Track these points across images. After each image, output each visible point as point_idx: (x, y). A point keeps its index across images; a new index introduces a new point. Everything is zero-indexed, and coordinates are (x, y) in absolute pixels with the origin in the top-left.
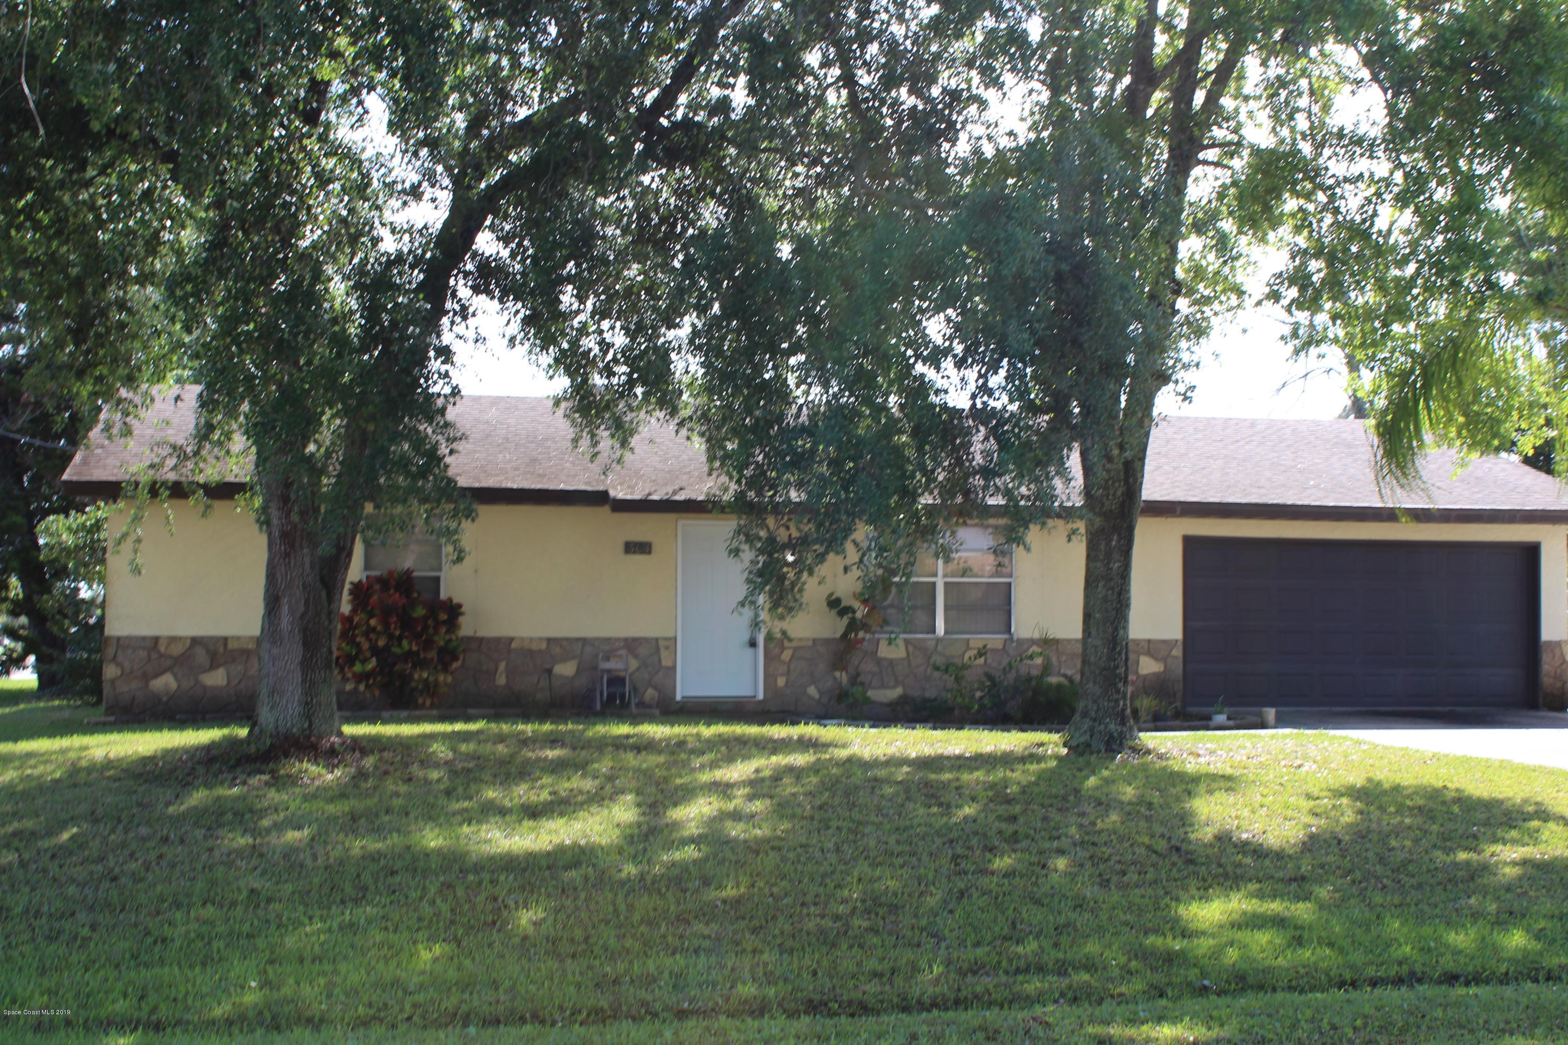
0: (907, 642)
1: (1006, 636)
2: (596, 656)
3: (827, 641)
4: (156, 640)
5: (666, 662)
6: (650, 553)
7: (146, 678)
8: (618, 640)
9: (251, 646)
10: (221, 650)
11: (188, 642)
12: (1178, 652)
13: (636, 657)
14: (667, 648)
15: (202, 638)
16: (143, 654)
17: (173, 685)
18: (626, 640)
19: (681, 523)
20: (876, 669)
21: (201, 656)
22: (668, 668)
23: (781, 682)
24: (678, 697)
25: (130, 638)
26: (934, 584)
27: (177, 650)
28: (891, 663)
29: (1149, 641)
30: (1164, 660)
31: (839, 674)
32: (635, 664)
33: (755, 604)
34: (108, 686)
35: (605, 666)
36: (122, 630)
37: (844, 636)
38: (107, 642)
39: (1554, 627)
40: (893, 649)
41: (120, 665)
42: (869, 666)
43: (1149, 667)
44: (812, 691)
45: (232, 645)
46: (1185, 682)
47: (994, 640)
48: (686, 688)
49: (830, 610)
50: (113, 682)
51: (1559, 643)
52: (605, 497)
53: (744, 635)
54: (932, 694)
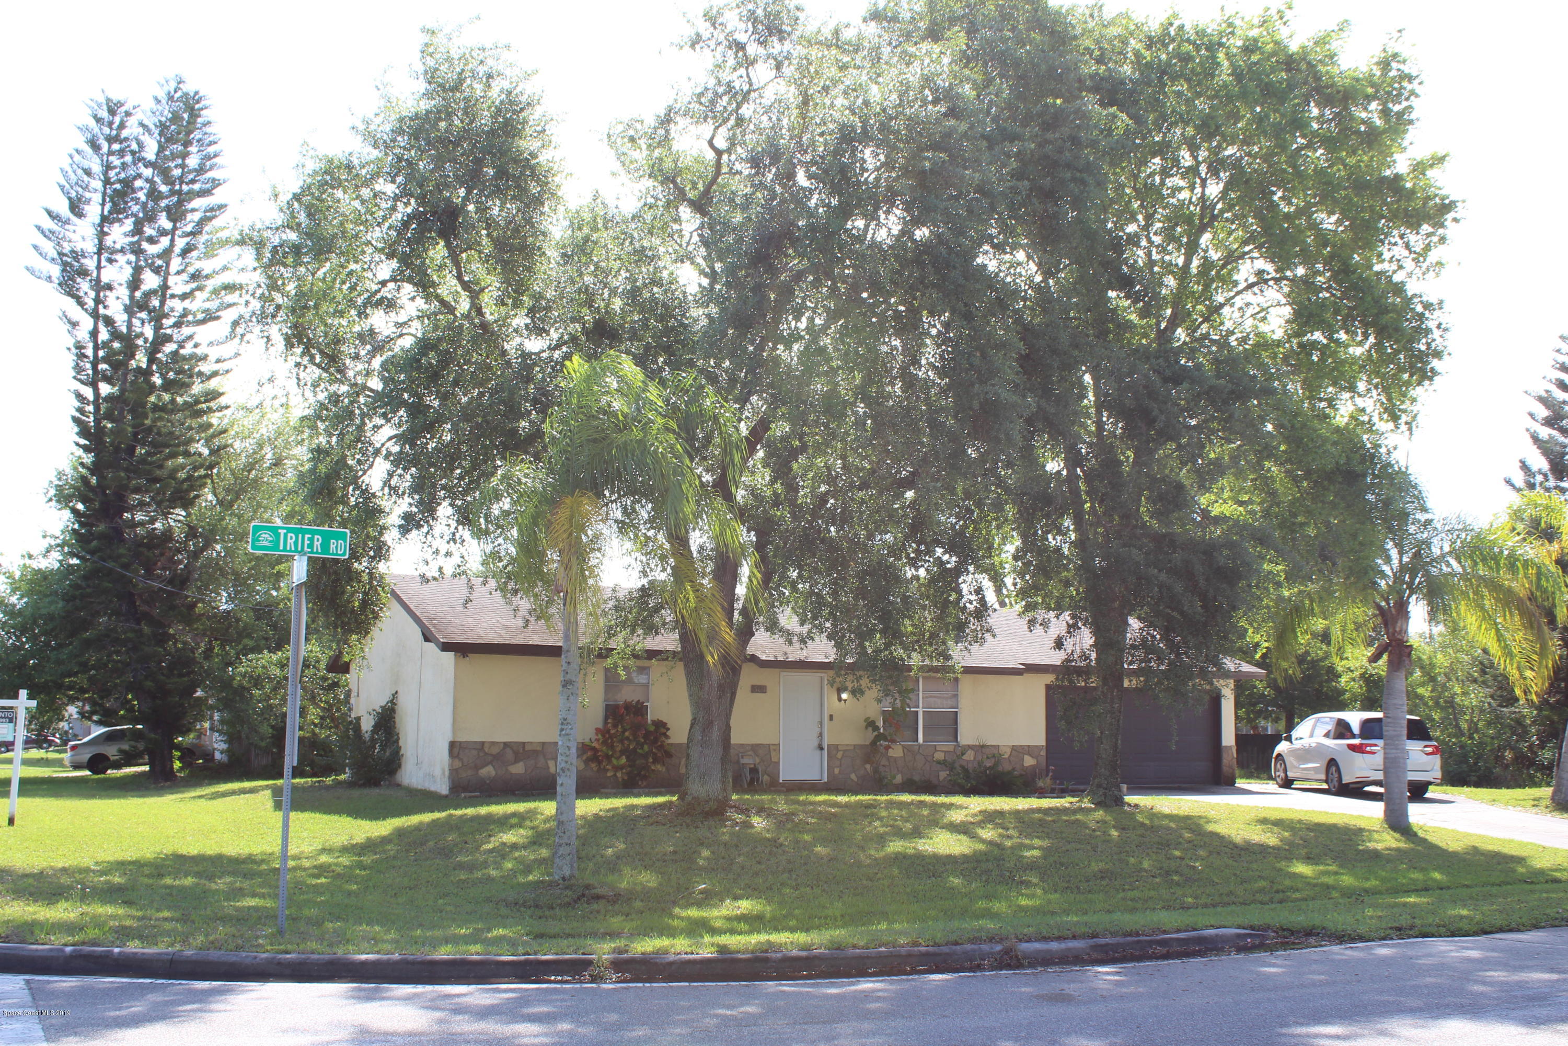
0: (903, 746)
1: (955, 744)
2: (738, 755)
3: (861, 746)
4: (483, 743)
5: (774, 759)
6: (765, 692)
7: (477, 768)
8: (747, 745)
9: (539, 748)
10: (521, 750)
11: (502, 745)
12: (1043, 753)
13: (758, 756)
14: (774, 750)
15: (510, 743)
16: (475, 752)
17: (493, 773)
18: (752, 745)
19: (782, 674)
20: (887, 764)
21: (509, 755)
22: (775, 763)
23: (837, 771)
24: (780, 781)
25: (467, 743)
26: (918, 712)
27: (495, 751)
28: (895, 759)
29: (1029, 747)
30: (1036, 758)
31: (868, 766)
32: (758, 760)
33: (821, 723)
34: (454, 773)
35: (745, 761)
36: (463, 737)
37: (874, 743)
38: (452, 745)
39: (1228, 738)
40: (896, 751)
41: (461, 760)
42: (884, 762)
43: (1029, 761)
44: (853, 776)
45: (527, 748)
46: (1048, 771)
47: (949, 746)
48: (786, 774)
49: (866, 728)
50: (456, 770)
51: (1230, 747)
52: (754, 659)
53: (816, 743)
54: (917, 778)
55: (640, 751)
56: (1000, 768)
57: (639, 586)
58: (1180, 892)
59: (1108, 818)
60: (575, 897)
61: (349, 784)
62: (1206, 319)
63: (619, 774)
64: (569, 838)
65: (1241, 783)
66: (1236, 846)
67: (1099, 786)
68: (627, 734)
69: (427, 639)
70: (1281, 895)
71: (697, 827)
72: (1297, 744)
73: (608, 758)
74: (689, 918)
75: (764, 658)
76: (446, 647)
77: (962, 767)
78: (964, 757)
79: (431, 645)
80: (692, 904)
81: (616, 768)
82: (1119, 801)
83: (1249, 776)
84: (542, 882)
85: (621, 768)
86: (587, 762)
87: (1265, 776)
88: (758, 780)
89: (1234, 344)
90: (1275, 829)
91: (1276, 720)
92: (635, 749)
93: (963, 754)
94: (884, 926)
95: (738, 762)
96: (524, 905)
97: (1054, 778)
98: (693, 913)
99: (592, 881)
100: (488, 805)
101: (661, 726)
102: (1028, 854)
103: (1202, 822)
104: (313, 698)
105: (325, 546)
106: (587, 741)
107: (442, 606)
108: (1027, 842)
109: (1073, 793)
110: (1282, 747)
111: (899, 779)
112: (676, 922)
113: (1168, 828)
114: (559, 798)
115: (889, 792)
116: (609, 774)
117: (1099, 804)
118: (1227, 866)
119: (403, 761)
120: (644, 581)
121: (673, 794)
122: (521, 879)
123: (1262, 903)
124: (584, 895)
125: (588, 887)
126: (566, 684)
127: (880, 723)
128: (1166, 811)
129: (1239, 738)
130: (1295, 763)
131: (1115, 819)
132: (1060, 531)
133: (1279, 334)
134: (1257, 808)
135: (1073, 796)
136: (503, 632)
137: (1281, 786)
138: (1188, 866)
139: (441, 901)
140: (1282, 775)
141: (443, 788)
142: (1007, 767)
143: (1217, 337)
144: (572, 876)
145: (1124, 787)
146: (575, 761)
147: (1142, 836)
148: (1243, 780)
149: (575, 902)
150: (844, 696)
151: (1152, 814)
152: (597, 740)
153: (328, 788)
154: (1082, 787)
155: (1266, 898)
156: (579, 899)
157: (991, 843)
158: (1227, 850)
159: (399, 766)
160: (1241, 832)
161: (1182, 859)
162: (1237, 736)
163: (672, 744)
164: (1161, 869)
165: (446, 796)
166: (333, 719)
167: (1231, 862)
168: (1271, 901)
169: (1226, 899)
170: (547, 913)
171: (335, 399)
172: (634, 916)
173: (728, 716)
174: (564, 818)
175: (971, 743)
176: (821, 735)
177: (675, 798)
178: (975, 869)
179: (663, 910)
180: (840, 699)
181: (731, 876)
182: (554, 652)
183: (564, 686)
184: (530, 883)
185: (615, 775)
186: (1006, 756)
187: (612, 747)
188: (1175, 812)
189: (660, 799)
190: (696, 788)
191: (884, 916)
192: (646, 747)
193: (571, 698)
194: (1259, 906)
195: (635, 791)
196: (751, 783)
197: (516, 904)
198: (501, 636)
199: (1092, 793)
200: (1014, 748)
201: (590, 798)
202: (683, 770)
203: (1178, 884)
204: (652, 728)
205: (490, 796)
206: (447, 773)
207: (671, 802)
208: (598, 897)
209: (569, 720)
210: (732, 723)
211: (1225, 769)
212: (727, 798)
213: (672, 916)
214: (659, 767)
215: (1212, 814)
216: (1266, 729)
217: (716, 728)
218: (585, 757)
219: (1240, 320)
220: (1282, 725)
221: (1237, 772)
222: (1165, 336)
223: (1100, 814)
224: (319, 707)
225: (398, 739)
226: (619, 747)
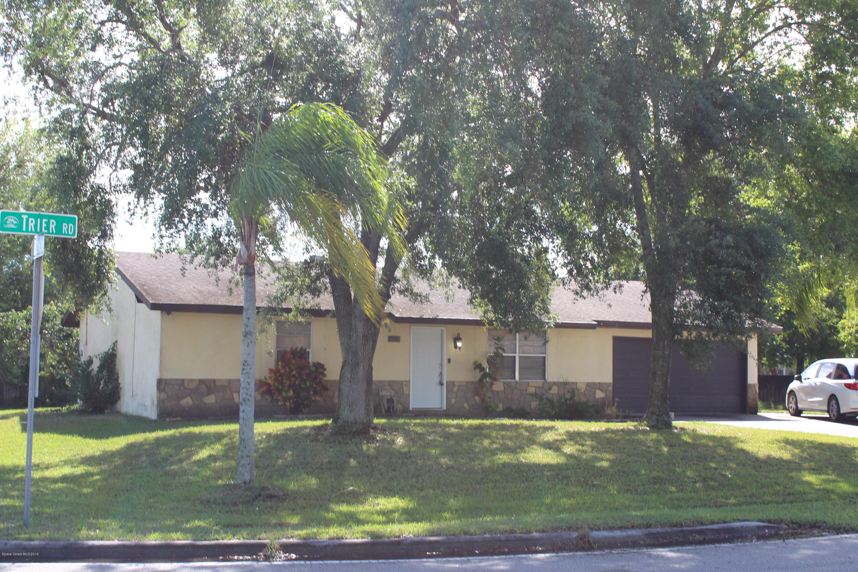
0: (504, 383)
1: (543, 381)
2: (378, 389)
3: (472, 383)
4: (183, 380)
5: (406, 392)
6: (399, 341)
7: (178, 399)
8: (385, 381)
9: (226, 384)
10: (213, 386)
11: (198, 382)
12: (611, 388)
13: (393, 390)
14: (406, 385)
15: (204, 380)
16: (177, 387)
17: (191, 403)
18: (389, 382)
19: (412, 327)
20: (492, 396)
21: (203, 387)
22: (407, 395)
23: (453, 401)
24: (411, 409)
25: (171, 380)
26: (515, 357)
27: (192, 386)
28: (498, 392)
29: (600, 383)
30: (605, 392)
31: (477, 398)
32: (393, 393)
33: (441, 365)
34: (161, 403)
35: (384, 393)
36: (168, 375)
37: (481, 380)
38: (160, 381)
39: (753, 378)
40: (498, 386)
41: (166, 393)
42: (489, 394)
43: (599, 395)
44: (466, 405)
45: (218, 384)
46: (614, 401)
47: (539, 382)
48: (414, 404)
49: (475, 369)
50: (163, 401)
51: (754, 385)
52: (390, 316)
53: (437, 380)
54: (514, 407)
55: (303, 386)
56: (576, 399)
57: (303, 260)
58: (714, 494)
59: (661, 438)
60: (254, 496)
61: (81, 412)
62: (742, 54)
63: (287, 404)
64: (249, 451)
65: (763, 413)
66: (757, 459)
67: (653, 413)
68: (294, 373)
69: (139, 300)
70: (791, 498)
71: (347, 443)
72: (805, 383)
73: (279, 391)
74: (340, 512)
75: (397, 315)
76: (154, 307)
77: (548, 399)
78: (551, 392)
79: (143, 306)
80: (343, 502)
81: (285, 399)
82: (668, 425)
83: (768, 407)
84: (229, 485)
85: (289, 399)
86: (263, 394)
87: (781, 407)
88: (393, 408)
89: (763, 74)
90: (789, 447)
91: (790, 365)
92: (299, 385)
93: (550, 389)
94: (489, 518)
95: (378, 394)
96: (215, 502)
97: (618, 407)
98: (344, 508)
99: (267, 484)
100: (187, 426)
101: (320, 367)
102: (598, 464)
103: (732, 441)
104: (52, 346)
105: (59, 228)
106: (263, 378)
107: (151, 275)
108: (599, 455)
109: (633, 418)
110: (794, 385)
111: (501, 407)
112: (330, 515)
113: (706, 446)
114: (241, 421)
115: (493, 417)
116: (280, 403)
117: (654, 428)
118: (750, 475)
119: (122, 393)
120: (307, 257)
121: (328, 418)
122: (212, 483)
123: (777, 503)
124: (260, 495)
125: (263, 489)
126: (247, 334)
127: (485, 365)
128: (705, 433)
129: (761, 378)
130: (804, 397)
131: (664, 438)
132: (626, 221)
133: (799, 67)
134: (774, 431)
135: (633, 421)
136: (198, 296)
137: (792, 415)
138: (720, 474)
139: (151, 500)
140: (794, 406)
141: (152, 414)
142: (583, 399)
143: (750, 69)
144: (251, 481)
145: (672, 414)
146: (253, 394)
147: (686, 451)
148: (764, 411)
149: (254, 500)
150: (459, 344)
151: (695, 435)
152: (270, 378)
153: (63, 415)
154: (640, 414)
155: (780, 500)
156: (256, 498)
157: (570, 456)
158: (750, 462)
159: (119, 398)
160: (761, 449)
161: (716, 469)
162: (759, 377)
163: (328, 381)
164: (700, 476)
165: (155, 421)
166: (67, 363)
167: (753, 472)
168: (784, 502)
169: (749, 500)
170: (232, 509)
171: (67, 115)
172: (298, 511)
173: (371, 360)
174: (245, 437)
175: (555, 380)
176: (441, 374)
177: (330, 422)
178: (557, 475)
179: (321, 506)
180: (456, 347)
181: (372, 480)
182: (237, 310)
183: (245, 336)
184: (219, 486)
185: (284, 405)
186: (582, 391)
187: (282, 383)
188: (712, 434)
189: (319, 423)
190: (346, 414)
191: (489, 511)
192: (308, 383)
193: (251, 345)
194: (775, 505)
195: (300, 416)
196: (388, 411)
197: (208, 502)
198: (196, 298)
199: (648, 419)
200: (588, 385)
201: (265, 421)
202: (336, 400)
203: (713, 488)
204: (313, 369)
205: (189, 421)
206: (156, 403)
207: (327, 425)
208: (271, 497)
209: (249, 362)
210: (374, 364)
211: (750, 401)
212: (370, 422)
213: (328, 510)
214: (318, 398)
215: (739, 435)
216: (782, 372)
217: (361, 369)
218: (261, 391)
219: (768, 56)
220: (794, 368)
221: (759, 404)
222: (710, 67)
223: (654, 436)
224: (55, 352)
225: (118, 377)
226: (287, 383)
